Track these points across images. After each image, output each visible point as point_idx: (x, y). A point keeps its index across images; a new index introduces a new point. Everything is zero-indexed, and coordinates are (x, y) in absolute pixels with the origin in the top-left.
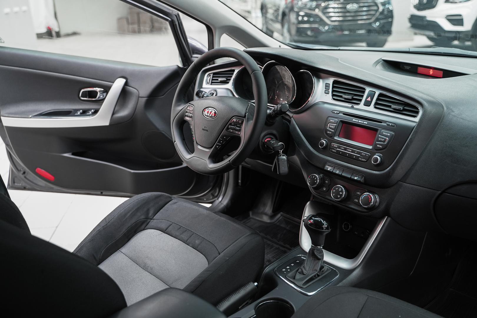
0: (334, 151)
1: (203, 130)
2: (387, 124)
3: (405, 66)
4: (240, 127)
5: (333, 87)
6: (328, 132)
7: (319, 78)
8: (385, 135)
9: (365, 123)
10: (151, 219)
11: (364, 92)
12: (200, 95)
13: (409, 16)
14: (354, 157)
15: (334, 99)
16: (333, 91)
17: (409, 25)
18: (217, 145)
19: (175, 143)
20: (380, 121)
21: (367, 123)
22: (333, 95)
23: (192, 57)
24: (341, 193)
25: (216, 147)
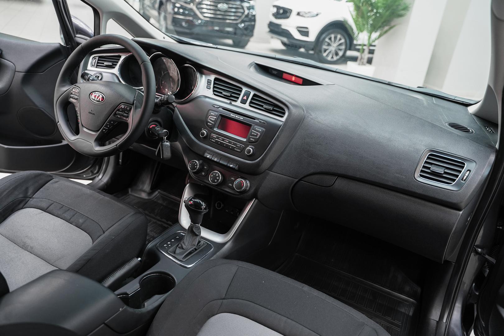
0: (213, 141)
1: (90, 113)
2: (259, 121)
3: (273, 71)
4: (128, 114)
5: (214, 83)
6: (208, 124)
7: (202, 73)
8: (257, 131)
9: (241, 118)
10: (31, 198)
11: (241, 91)
12: (86, 77)
13: (268, 22)
14: (231, 147)
15: (215, 94)
16: (214, 87)
17: (268, 30)
18: (104, 129)
19: (59, 123)
20: (254, 118)
21: (242, 119)
22: (214, 91)
23: (75, 37)
24: (218, 178)
25: (102, 130)
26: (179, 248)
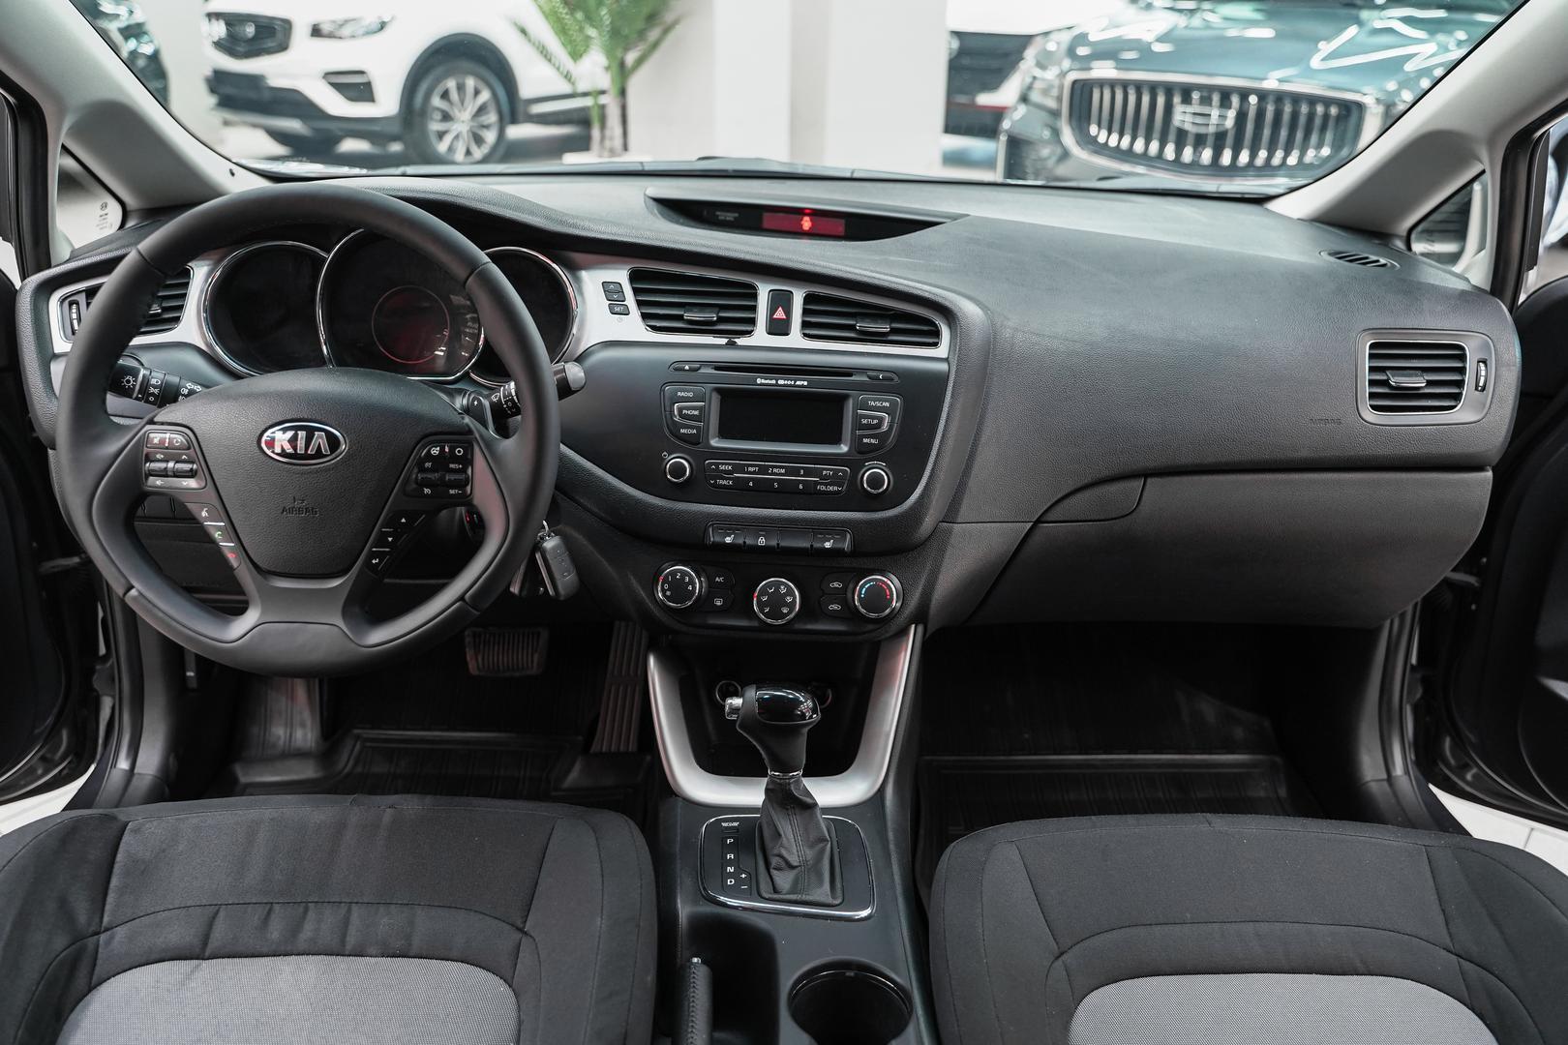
0: (725, 482)
1: (291, 510)
2: (869, 377)
3: (718, 213)
4: (462, 471)
5: (636, 291)
6: (682, 431)
7: (575, 265)
8: (881, 412)
9: (798, 383)
10: (98, 933)
11: (754, 296)
12: (128, 381)
13: (208, 72)
14: (801, 487)
15: (655, 329)
16: (640, 304)
17: (212, 100)
18: (372, 555)
19: (133, 592)
20: (846, 372)
21: (806, 383)
22: (645, 317)
24: (789, 599)
25: (367, 563)
26: (778, 869)
